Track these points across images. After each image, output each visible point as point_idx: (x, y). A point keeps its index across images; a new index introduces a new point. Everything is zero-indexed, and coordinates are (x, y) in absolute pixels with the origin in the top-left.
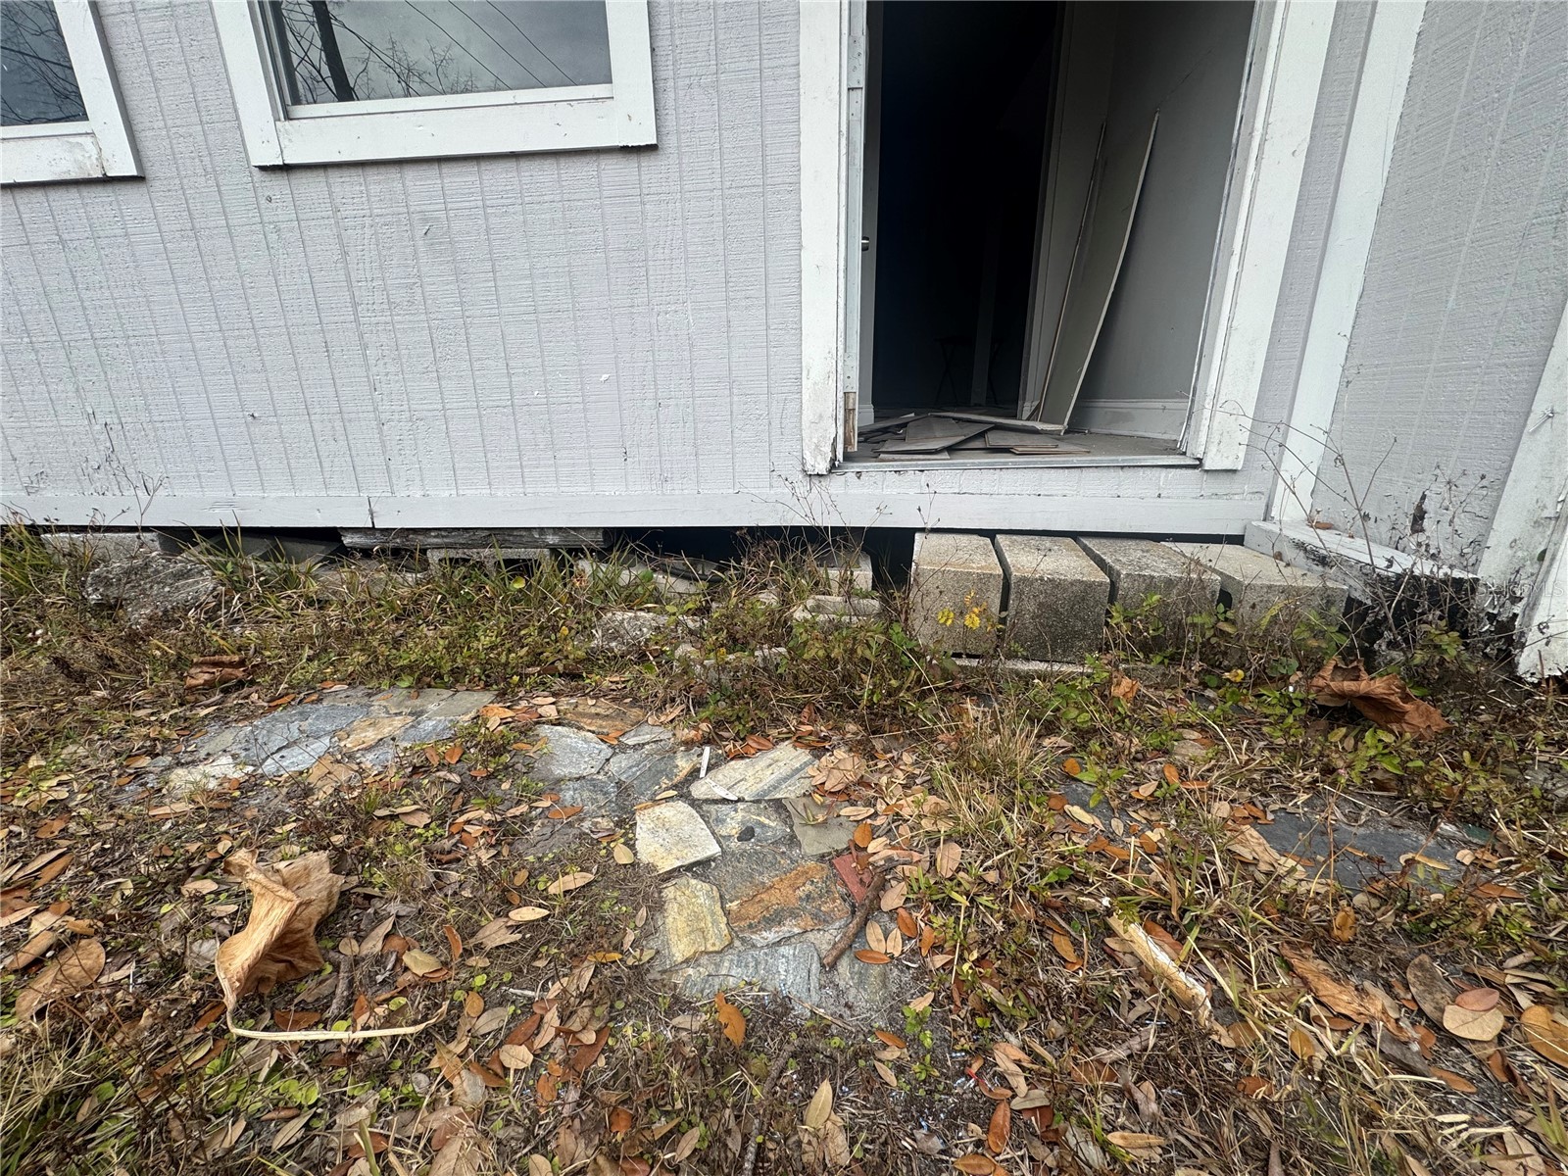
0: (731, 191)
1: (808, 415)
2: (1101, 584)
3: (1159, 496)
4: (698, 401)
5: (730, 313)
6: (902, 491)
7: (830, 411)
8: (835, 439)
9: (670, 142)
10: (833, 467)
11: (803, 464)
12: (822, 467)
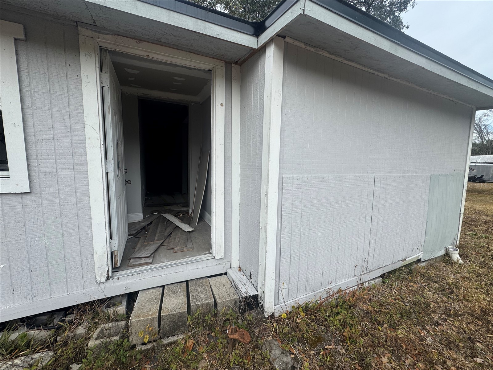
0: (63, 204)
1: (96, 265)
2: (184, 312)
3: (207, 266)
4: (50, 267)
5: (64, 238)
6: (134, 280)
7: (106, 263)
8: (108, 271)
9: (37, 190)
10: (108, 278)
11: (96, 280)
12: (104, 279)
